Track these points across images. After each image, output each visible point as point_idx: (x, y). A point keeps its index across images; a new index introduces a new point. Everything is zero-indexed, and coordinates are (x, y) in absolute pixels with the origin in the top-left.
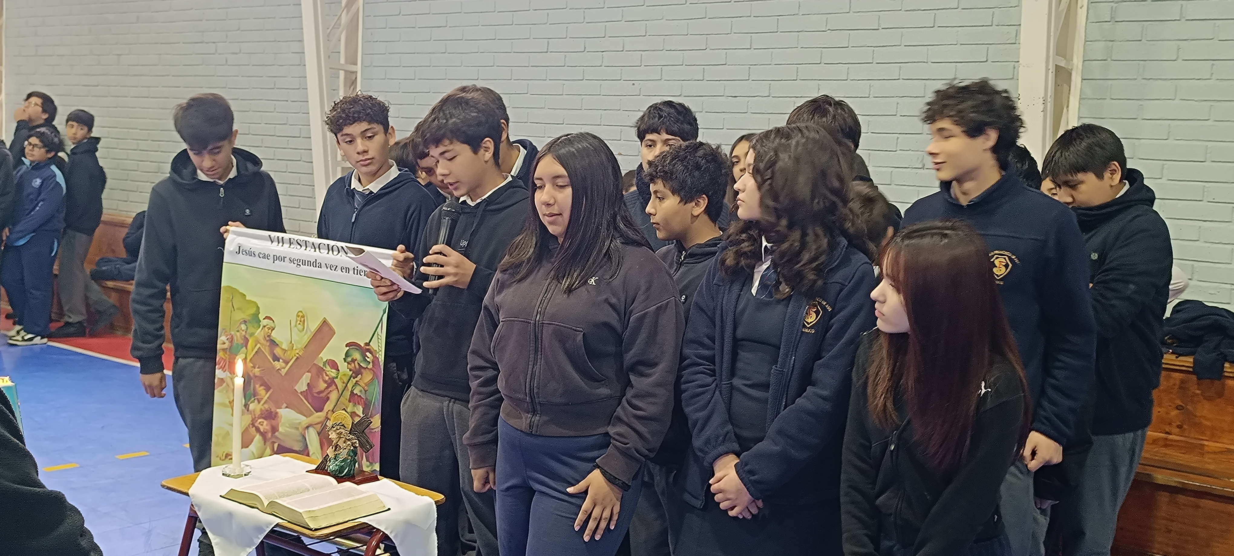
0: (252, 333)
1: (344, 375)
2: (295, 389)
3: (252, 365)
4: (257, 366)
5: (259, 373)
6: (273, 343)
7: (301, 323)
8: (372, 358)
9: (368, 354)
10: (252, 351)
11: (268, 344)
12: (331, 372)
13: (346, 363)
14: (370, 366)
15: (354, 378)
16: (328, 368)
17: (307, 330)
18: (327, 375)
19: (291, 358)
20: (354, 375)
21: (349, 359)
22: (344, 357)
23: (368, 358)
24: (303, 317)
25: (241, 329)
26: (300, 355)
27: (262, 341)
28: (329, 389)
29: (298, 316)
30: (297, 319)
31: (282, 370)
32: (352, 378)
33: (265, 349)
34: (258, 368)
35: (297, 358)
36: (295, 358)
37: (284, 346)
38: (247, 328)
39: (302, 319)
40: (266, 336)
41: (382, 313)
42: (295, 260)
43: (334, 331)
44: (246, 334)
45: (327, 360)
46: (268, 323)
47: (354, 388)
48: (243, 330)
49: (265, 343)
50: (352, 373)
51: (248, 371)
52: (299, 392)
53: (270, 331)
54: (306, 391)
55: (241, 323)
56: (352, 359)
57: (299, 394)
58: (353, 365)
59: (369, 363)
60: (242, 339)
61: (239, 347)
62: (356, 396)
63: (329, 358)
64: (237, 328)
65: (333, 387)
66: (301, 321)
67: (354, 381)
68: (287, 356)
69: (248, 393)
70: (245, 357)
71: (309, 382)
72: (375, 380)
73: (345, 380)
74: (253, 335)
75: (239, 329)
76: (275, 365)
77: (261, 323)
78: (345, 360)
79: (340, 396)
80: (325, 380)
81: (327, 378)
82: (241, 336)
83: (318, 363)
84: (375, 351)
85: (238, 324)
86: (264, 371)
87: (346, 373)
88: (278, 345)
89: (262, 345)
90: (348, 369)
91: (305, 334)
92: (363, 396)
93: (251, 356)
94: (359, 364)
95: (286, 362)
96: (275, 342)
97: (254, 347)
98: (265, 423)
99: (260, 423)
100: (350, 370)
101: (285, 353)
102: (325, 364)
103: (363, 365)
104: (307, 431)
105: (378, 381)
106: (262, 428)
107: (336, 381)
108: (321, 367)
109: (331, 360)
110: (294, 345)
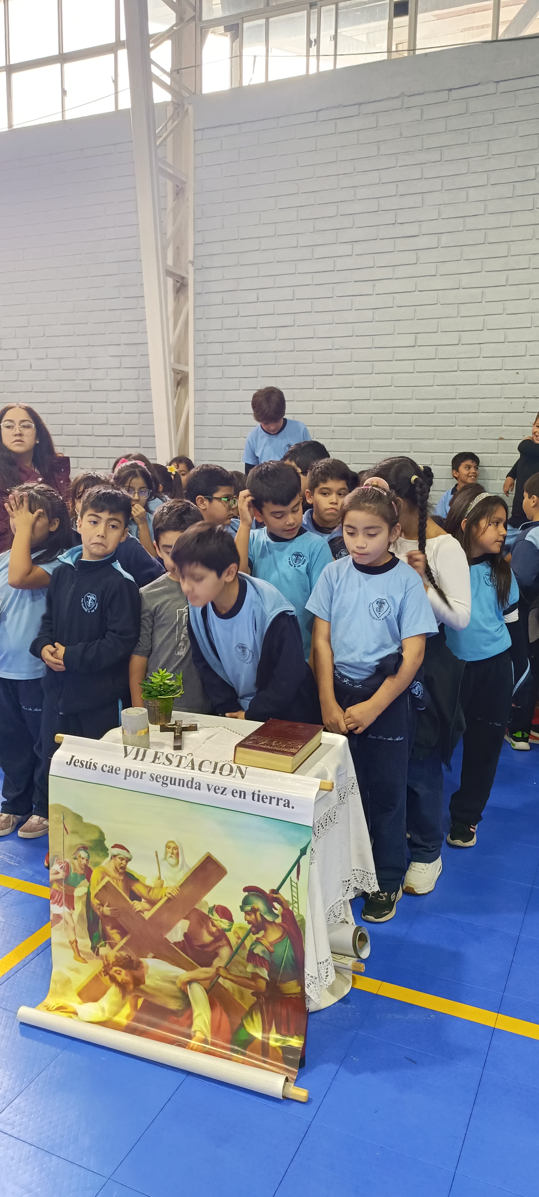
1: (241, 928)
2: (166, 939)
3: (99, 902)
4: (107, 904)
5: (110, 912)
6: (129, 879)
7: (173, 856)
8: (282, 910)
9: (276, 904)
10: (98, 884)
11: (122, 878)
12: (221, 921)
13: (243, 913)
14: (279, 920)
15: (254, 934)
16: (215, 917)
17: (182, 865)
18: (214, 925)
19: (159, 898)
20: (254, 929)
21: (248, 908)
22: (241, 904)
23: (276, 909)
24: (176, 848)
25: (80, 856)
26: (172, 895)
27: (113, 873)
28: (218, 944)
29: (168, 847)
30: (166, 849)
31: (145, 912)
32: (251, 934)
33: (118, 885)
34: (107, 906)
35: (169, 900)
36: (166, 898)
37: (147, 883)
39: (175, 851)
40: (118, 868)
41: (299, 854)
42: (160, 778)
43: (224, 870)
44: (88, 863)
45: (214, 906)
46: (120, 853)
47: (254, 946)
48: (83, 859)
49: (117, 876)
50: (252, 927)
51: (93, 908)
52: (172, 942)
53: (124, 862)
54: (183, 941)
55: (79, 849)
56: (252, 909)
57: (173, 944)
58: (253, 916)
59: (277, 916)
60: (82, 869)
61: (79, 878)
62: (257, 957)
63: (217, 904)
64: (74, 854)
65: (224, 942)
66: (173, 854)
67: (255, 937)
68: (153, 895)
69: (95, 934)
70: (88, 892)
71: (186, 931)
72: (286, 940)
73: (242, 934)
74: (98, 865)
75: (77, 857)
76: (135, 905)
77: (108, 852)
78: (242, 908)
79: (234, 954)
80: (211, 931)
81: (214, 929)
82: (80, 866)
83: (200, 909)
84: (287, 902)
85: (75, 851)
86: (117, 911)
87: (243, 926)
88: (137, 880)
89: (113, 878)
90: (246, 920)
91: (181, 870)
92: (267, 957)
93: (97, 890)
94: (261, 915)
95: (152, 903)
96: (133, 876)
97: (99, 880)
98: (124, 972)
99: (116, 971)
100: (249, 922)
101: (150, 891)
102: (211, 910)
103: (269, 918)
104: (190, 987)
105: (291, 942)
106: (119, 978)
107: (228, 934)
108: (205, 914)
109: (219, 906)
110: (163, 881)
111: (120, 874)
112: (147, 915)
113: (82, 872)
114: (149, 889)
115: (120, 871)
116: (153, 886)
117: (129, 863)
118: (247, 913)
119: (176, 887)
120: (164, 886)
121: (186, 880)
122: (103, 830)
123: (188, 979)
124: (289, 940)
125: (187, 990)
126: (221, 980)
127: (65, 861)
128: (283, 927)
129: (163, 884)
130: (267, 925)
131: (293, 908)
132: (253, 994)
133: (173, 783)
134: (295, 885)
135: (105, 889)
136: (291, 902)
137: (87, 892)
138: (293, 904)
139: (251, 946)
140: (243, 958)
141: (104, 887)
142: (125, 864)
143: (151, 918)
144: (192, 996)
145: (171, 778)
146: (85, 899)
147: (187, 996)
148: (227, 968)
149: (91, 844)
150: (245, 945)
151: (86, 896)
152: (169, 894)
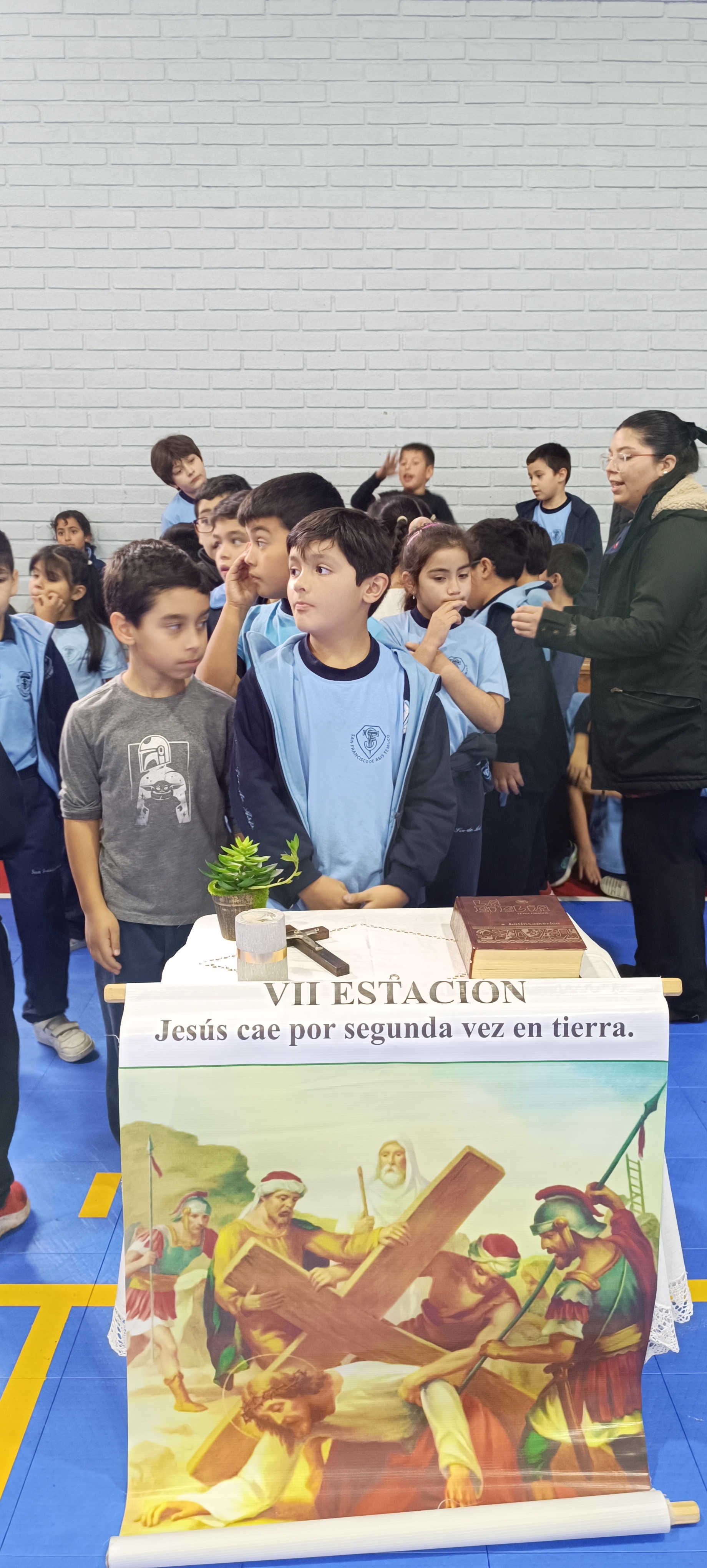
0: (227, 1216)
1: (535, 1264)
2: (384, 1321)
3: (234, 1290)
4: (252, 1290)
5: (259, 1302)
6: (302, 1231)
7: (394, 1168)
8: (611, 1214)
9: (599, 1208)
10: (232, 1255)
11: (284, 1233)
12: (496, 1262)
13: (538, 1238)
14: (607, 1233)
15: (561, 1268)
16: (484, 1257)
17: (413, 1180)
18: (482, 1272)
19: (367, 1251)
20: (560, 1260)
21: (547, 1226)
22: (532, 1223)
23: (600, 1215)
24: (401, 1152)
25: (189, 1214)
26: (394, 1240)
27: (263, 1228)
28: (491, 1304)
29: (383, 1154)
30: (379, 1159)
31: (340, 1285)
32: (556, 1270)
33: (277, 1250)
34: (255, 1293)
35: (388, 1248)
36: (380, 1249)
37: (340, 1229)
38: (209, 1207)
39: (398, 1159)
40: (276, 1215)
41: (642, 1111)
42: (367, 1028)
43: (497, 1170)
44: (207, 1222)
45: (480, 1239)
46: (281, 1187)
47: (562, 1289)
48: (195, 1216)
49: (273, 1231)
50: (556, 1257)
51: (222, 1305)
52: (396, 1324)
53: (288, 1202)
54: (420, 1316)
55: (185, 1200)
56: (554, 1226)
57: (399, 1326)
58: (557, 1238)
59: (602, 1226)
60: (193, 1236)
61: (186, 1256)
62: (567, 1306)
63: (486, 1233)
64: (175, 1212)
65: (505, 1296)
66: (393, 1164)
67: (562, 1274)
68: (352, 1250)
69: (226, 1351)
70: (209, 1277)
71: (427, 1297)
72: (621, 1262)
73: (538, 1276)
74: (231, 1221)
75: (182, 1215)
76: (315, 1276)
77: (254, 1191)
78: (535, 1229)
79: (522, 1312)
80: (477, 1284)
81: (483, 1280)
82: (189, 1231)
83: (451, 1251)
84: (621, 1198)
85: (178, 1205)
86: (276, 1297)
87: (537, 1259)
88: (317, 1229)
89: (266, 1237)
90: (543, 1248)
91: (409, 1190)
92: (586, 1301)
93: (230, 1269)
94: (573, 1233)
95: (351, 1264)
96: (308, 1224)
97: (234, 1248)
98: (288, 1404)
99: (271, 1408)
100: (550, 1251)
101: (346, 1242)
102: (474, 1248)
103: (587, 1233)
104: (425, 1391)
105: (631, 1263)
106: (278, 1418)
107: (510, 1281)
108: (462, 1258)
109: (491, 1236)
110: (372, 1219)
111: (280, 1226)
112: (343, 1289)
113: (194, 1242)
114: (345, 1239)
115: (280, 1220)
116: (351, 1233)
117: (299, 1202)
118: (545, 1236)
119: (400, 1224)
120: (375, 1227)
121: (421, 1206)
122: (244, 1152)
123: (424, 1379)
124: (627, 1262)
125: (420, 1398)
126: (488, 1364)
127: (156, 1230)
128: (613, 1241)
129: (373, 1224)
130: (585, 1247)
131: (632, 1206)
132: (546, 1370)
133: (394, 1033)
134: (636, 1167)
135: (248, 1262)
136: (628, 1196)
137: (206, 1276)
138: (632, 1198)
139: (557, 1290)
140: (540, 1315)
141: (246, 1259)
142: (290, 1205)
143: (352, 1293)
144: (431, 1406)
145: (390, 1026)
146: (201, 1291)
147: (420, 1410)
148: (504, 1339)
149: (214, 1186)
150: (545, 1292)
151: (204, 1285)
152: (387, 1238)
